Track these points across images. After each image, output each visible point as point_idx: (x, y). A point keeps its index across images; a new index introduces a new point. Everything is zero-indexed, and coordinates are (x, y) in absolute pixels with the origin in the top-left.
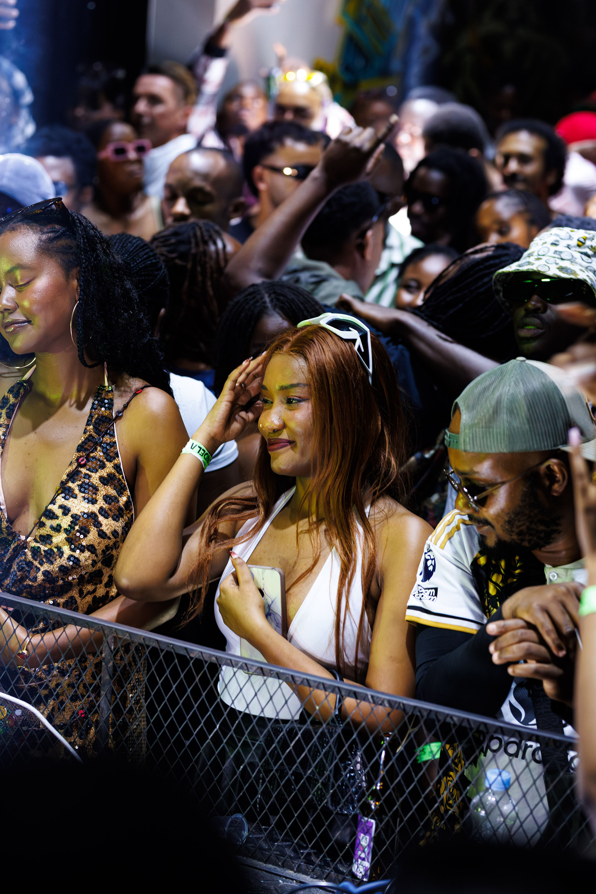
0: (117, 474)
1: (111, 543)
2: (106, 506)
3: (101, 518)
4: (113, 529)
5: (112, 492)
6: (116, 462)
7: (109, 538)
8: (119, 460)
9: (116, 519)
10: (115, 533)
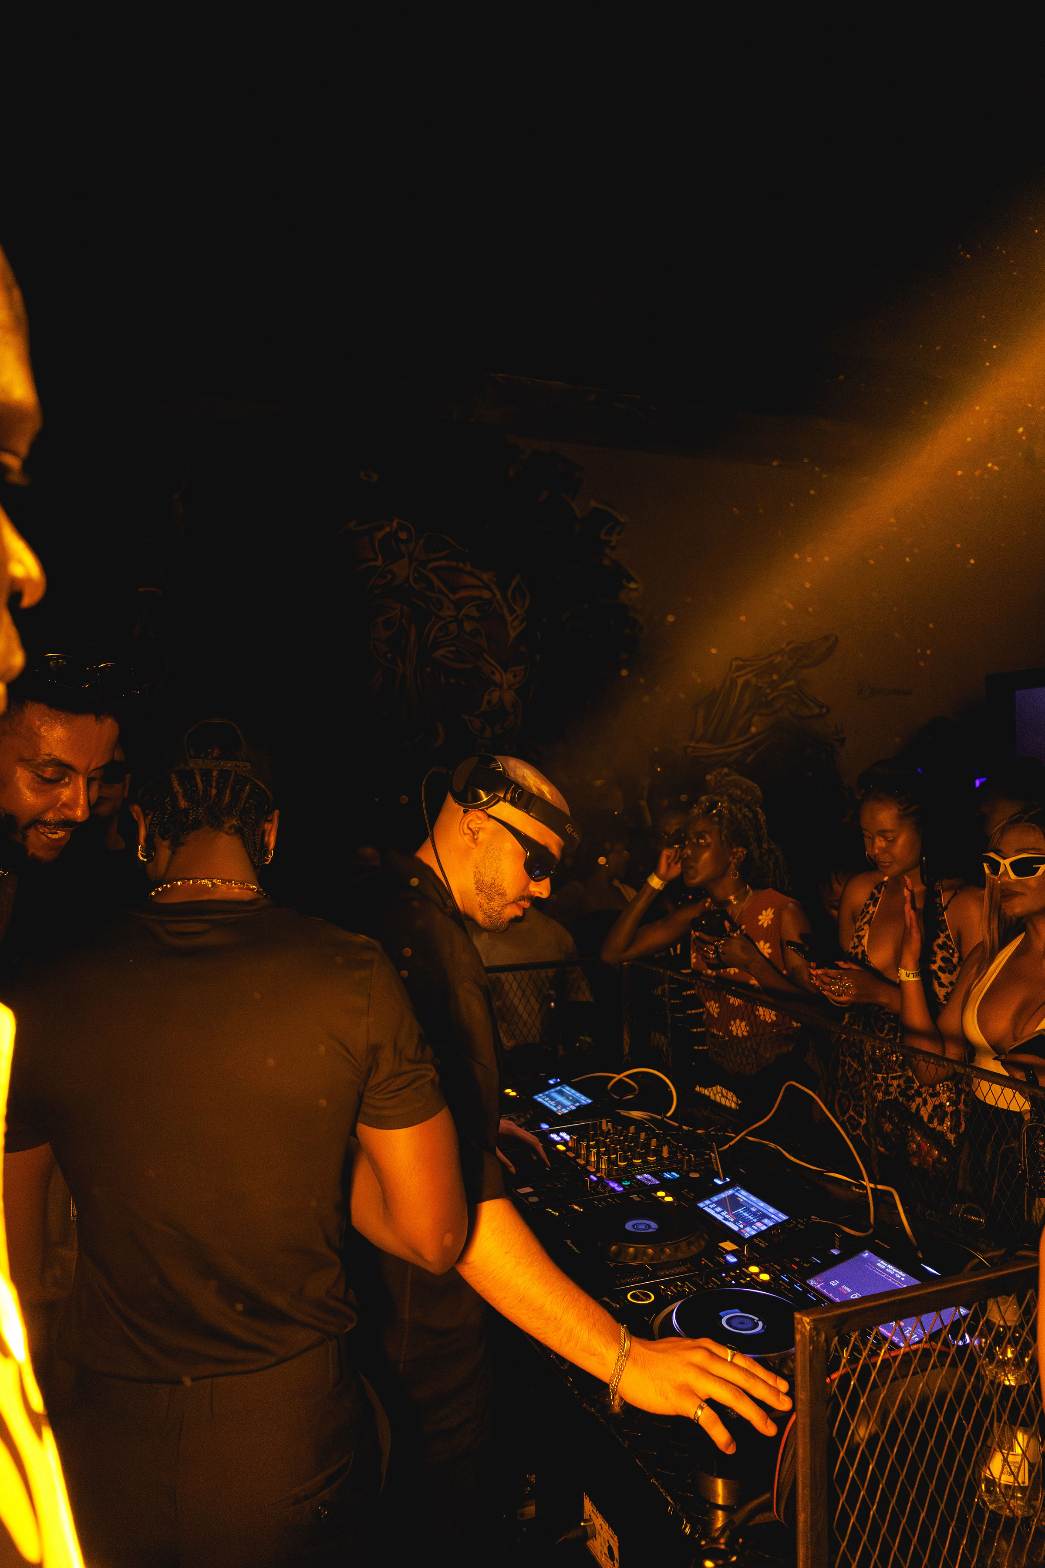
0: (948, 942)
1: (950, 990)
2: (943, 965)
3: (940, 974)
4: (949, 981)
5: (945, 954)
6: (947, 933)
7: (947, 987)
8: (949, 932)
9: (951, 973)
10: (951, 983)
